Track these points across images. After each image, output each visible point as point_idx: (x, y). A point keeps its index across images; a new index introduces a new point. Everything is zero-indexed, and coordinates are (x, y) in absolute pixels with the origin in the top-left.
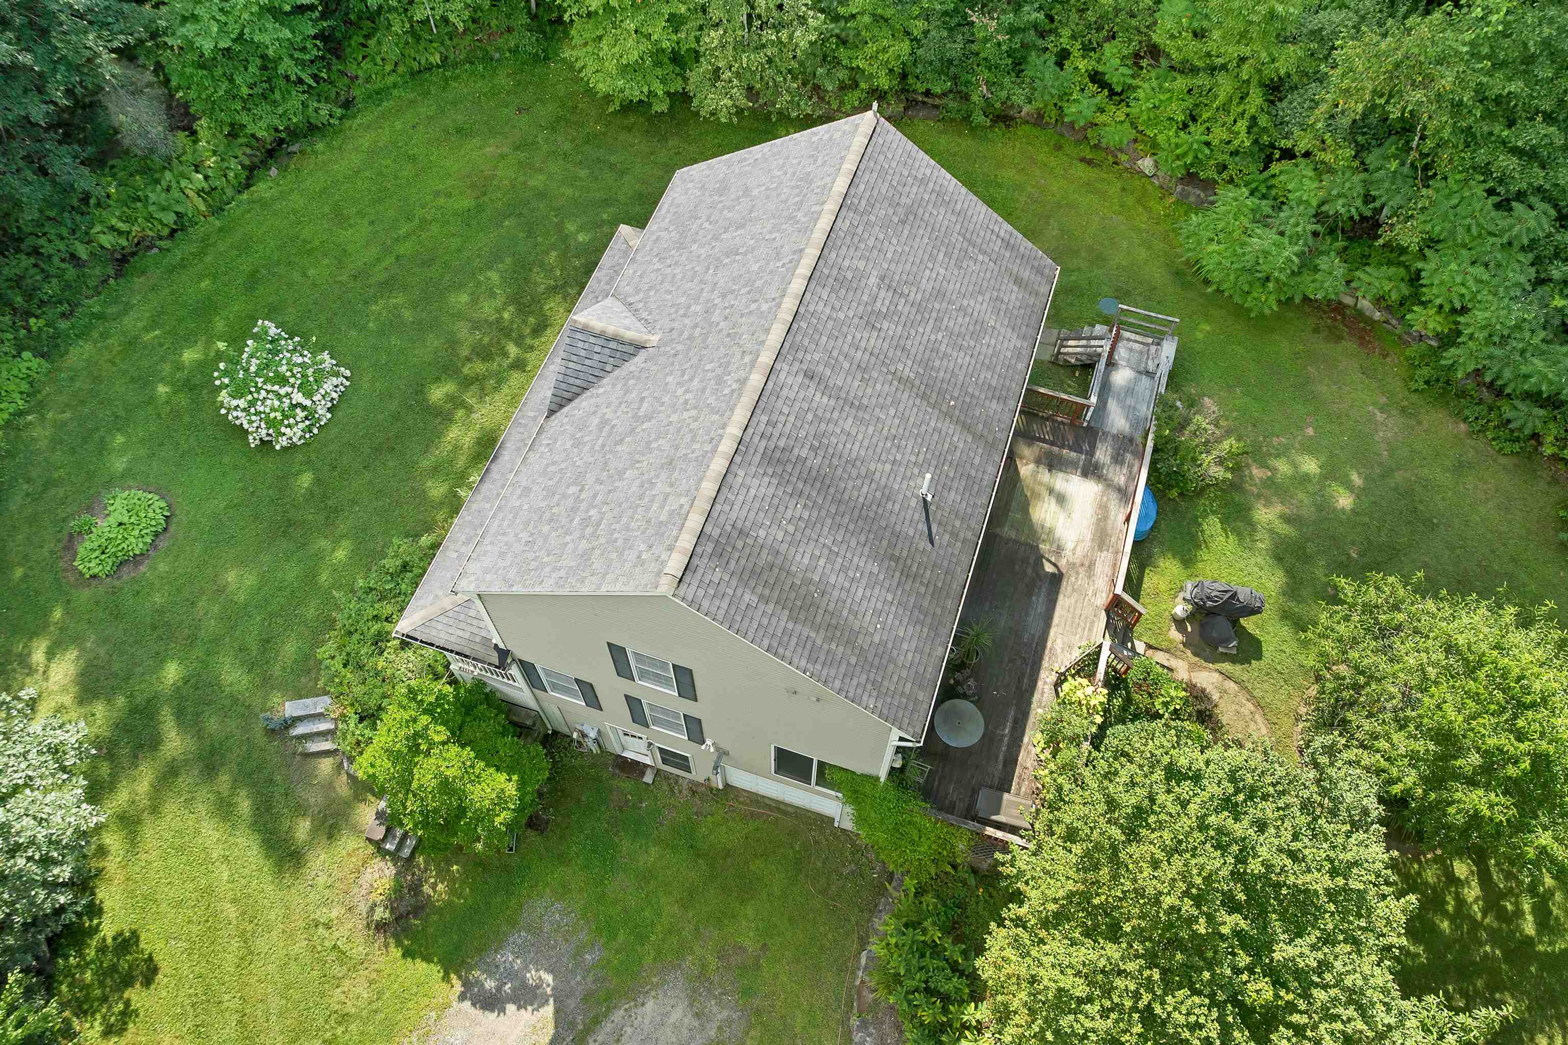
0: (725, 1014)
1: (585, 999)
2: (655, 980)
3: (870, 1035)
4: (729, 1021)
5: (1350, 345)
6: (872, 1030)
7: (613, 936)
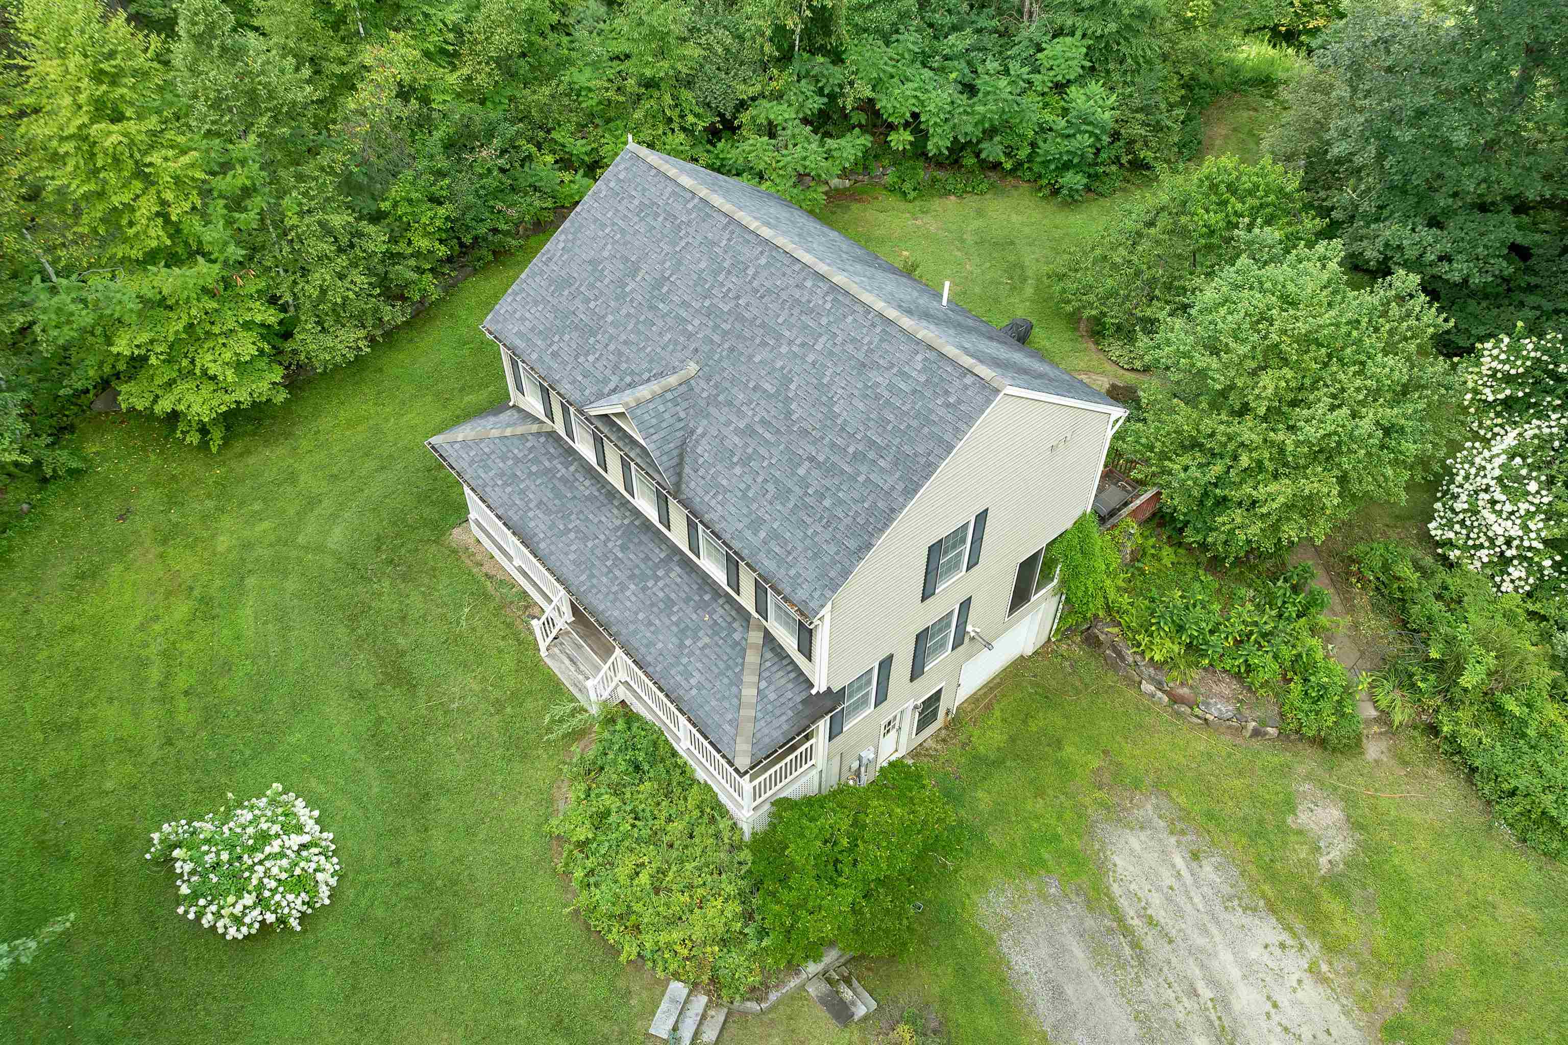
0: (1149, 807)
1: (1091, 909)
2: (1097, 847)
3: (1216, 703)
4: (1157, 807)
5: (855, 207)
6: (1212, 701)
7: (1042, 863)
